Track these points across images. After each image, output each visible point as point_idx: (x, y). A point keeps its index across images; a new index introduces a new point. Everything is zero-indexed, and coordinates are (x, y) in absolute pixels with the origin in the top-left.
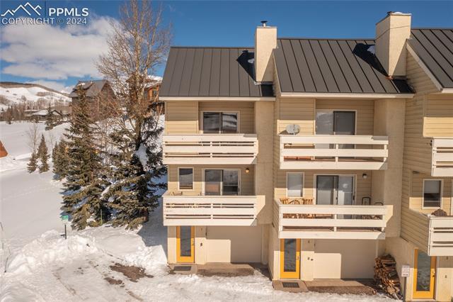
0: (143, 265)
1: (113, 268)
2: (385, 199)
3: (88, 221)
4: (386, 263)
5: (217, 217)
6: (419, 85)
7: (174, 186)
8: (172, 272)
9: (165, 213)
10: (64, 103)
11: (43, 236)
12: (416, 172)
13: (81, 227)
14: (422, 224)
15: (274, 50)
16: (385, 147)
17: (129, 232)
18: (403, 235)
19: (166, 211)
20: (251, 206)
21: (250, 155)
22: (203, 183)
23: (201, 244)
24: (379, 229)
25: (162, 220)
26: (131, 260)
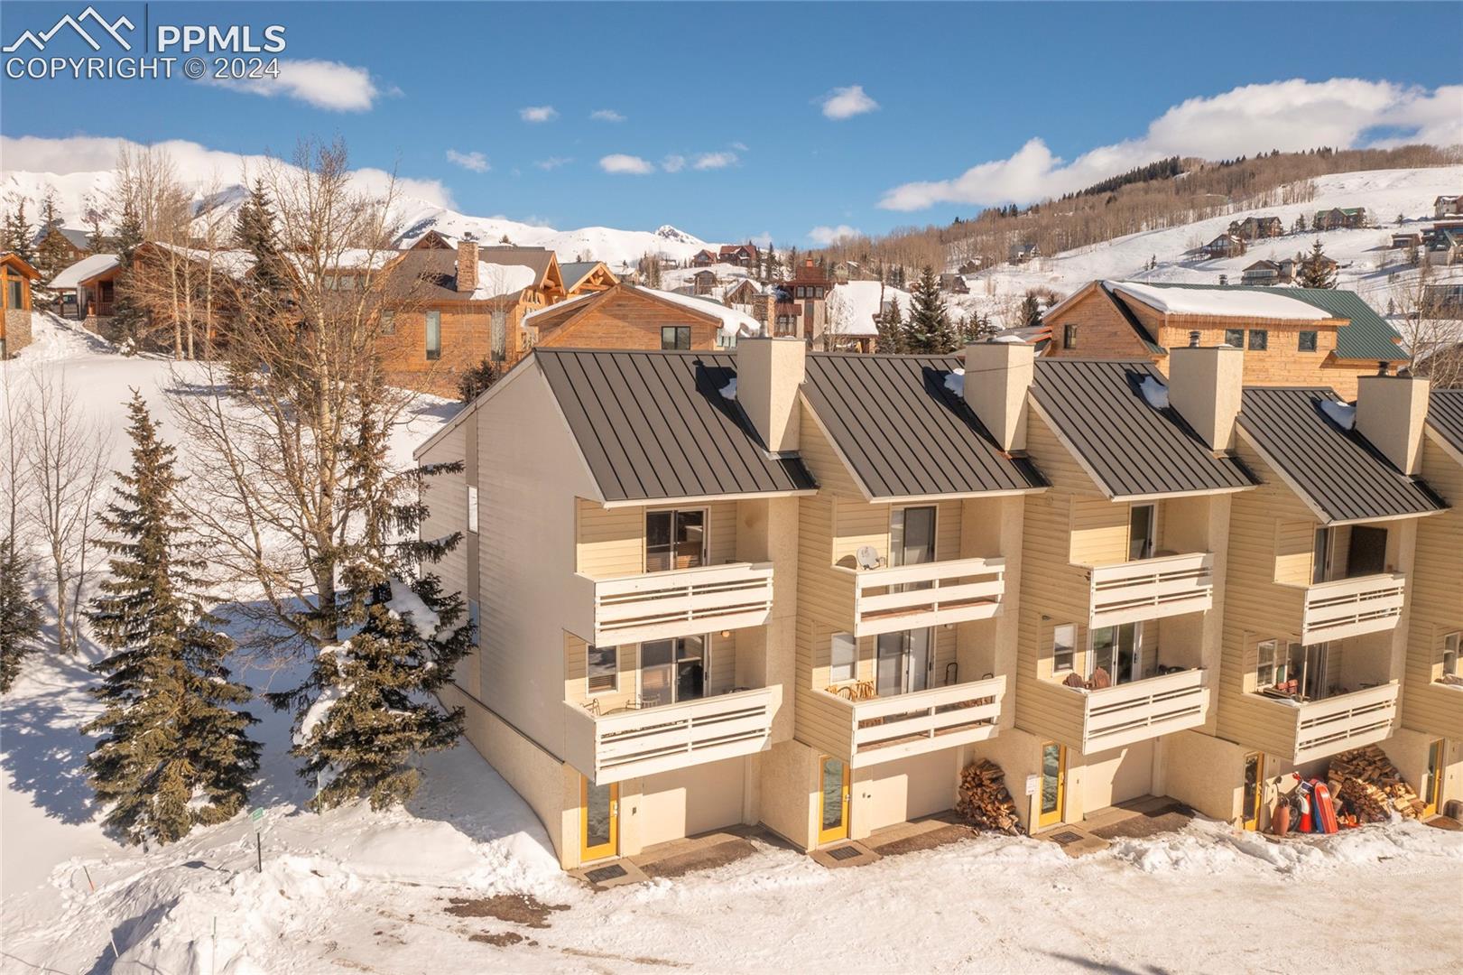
1: (456, 912)
2: (997, 667)
4: (989, 776)
6: (1059, 473)
7: (576, 689)
9: (599, 757)
12: (1045, 617)
14: (1068, 704)
15: (799, 386)
16: (1000, 576)
18: (1021, 723)
19: (603, 752)
20: (758, 711)
21: (756, 607)
22: (638, 672)
23: (634, 811)
24: (989, 721)
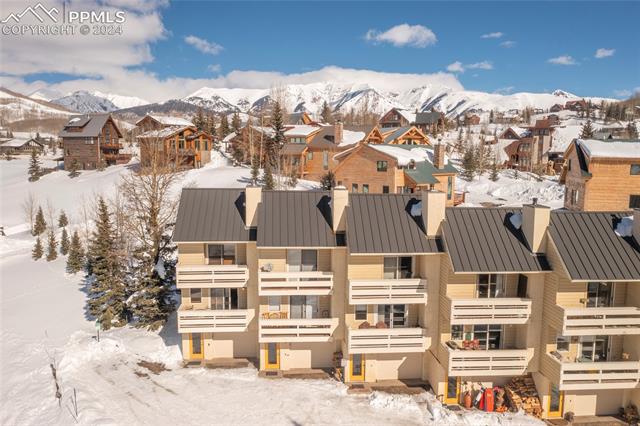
0: (163, 361)
1: (140, 364)
2: (333, 315)
3: (113, 321)
5: (218, 325)
7: (186, 301)
8: (186, 367)
9: (179, 324)
10: (39, 114)
11: (72, 336)
13: (106, 327)
15: (259, 204)
16: (331, 279)
17: (151, 333)
19: (180, 322)
20: (244, 317)
21: (242, 280)
22: (209, 298)
23: (209, 344)
24: (328, 335)
25: (177, 328)
26: (154, 358)
